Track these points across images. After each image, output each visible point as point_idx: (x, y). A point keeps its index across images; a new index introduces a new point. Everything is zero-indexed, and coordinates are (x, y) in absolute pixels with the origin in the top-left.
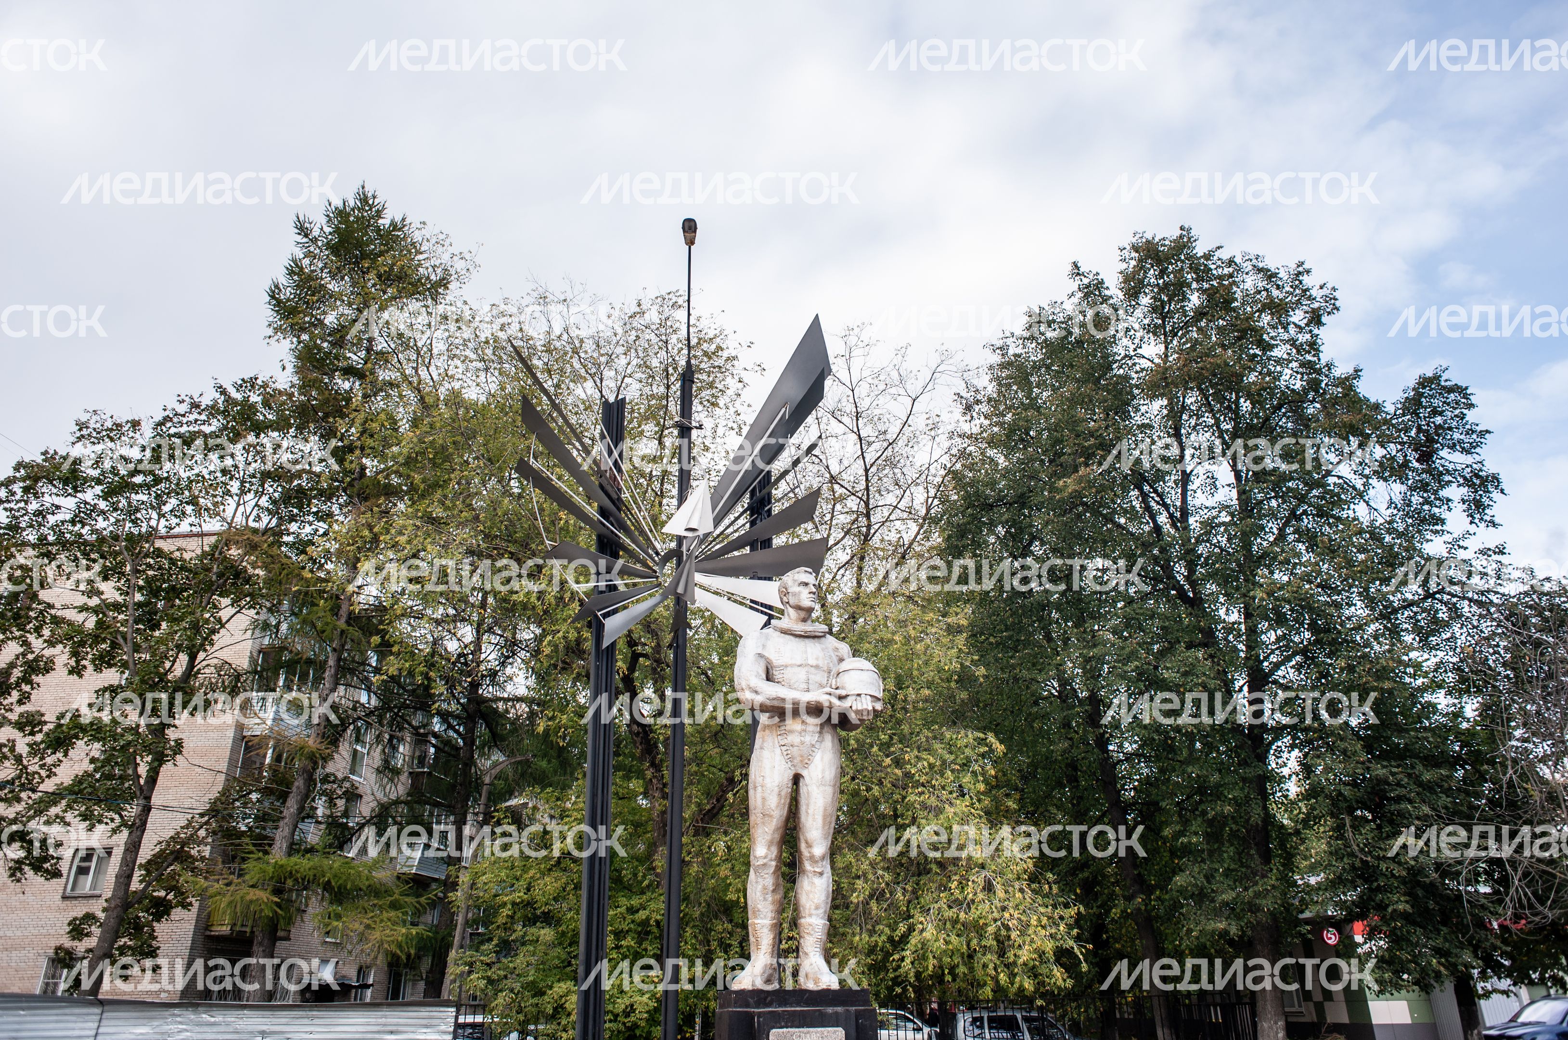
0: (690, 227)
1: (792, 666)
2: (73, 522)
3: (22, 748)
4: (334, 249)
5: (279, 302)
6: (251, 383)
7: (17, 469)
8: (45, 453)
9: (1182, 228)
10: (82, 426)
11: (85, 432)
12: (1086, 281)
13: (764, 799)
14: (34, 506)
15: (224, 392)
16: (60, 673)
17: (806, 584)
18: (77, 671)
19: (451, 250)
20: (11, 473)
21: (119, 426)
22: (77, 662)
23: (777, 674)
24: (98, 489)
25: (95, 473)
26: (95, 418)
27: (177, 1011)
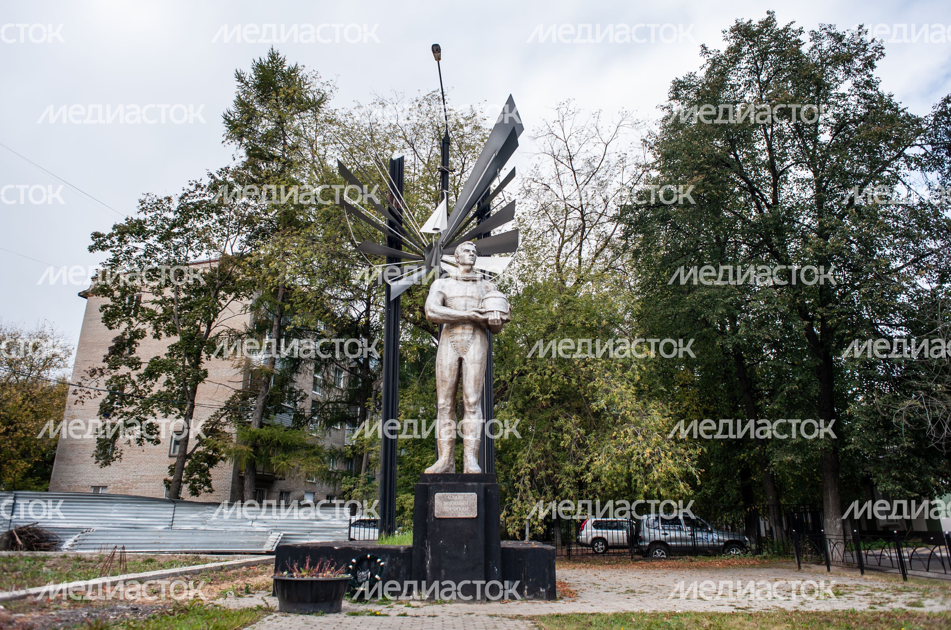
0: (436, 49)
1: (457, 297)
2: (145, 256)
3: (134, 378)
4: (258, 87)
5: (230, 122)
6: (226, 170)
7: (114, 229)
8: (127, 219)
9: (768, 13)
10: (142, 202)
11: (144, 206)
12: (711, 56)
13: (442, 372)
14: (125, 248)
15: (213, 177)
16: (149, 337)
17: (468, 251)
18: (157, 336)
19: (321, 80)
20: (111, 231)
21: (161, 201)
22: (157, 331)
23: (448, 302)
24: (155, 237)
25: (153, 228)
26: (148, 198)
27: (210, 507)
